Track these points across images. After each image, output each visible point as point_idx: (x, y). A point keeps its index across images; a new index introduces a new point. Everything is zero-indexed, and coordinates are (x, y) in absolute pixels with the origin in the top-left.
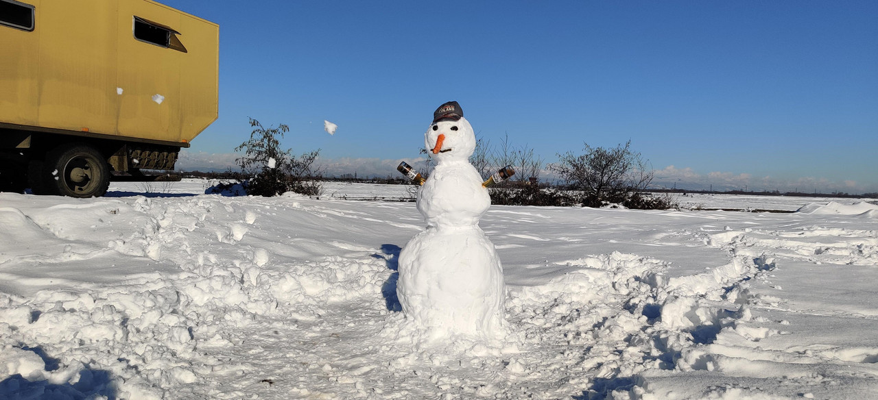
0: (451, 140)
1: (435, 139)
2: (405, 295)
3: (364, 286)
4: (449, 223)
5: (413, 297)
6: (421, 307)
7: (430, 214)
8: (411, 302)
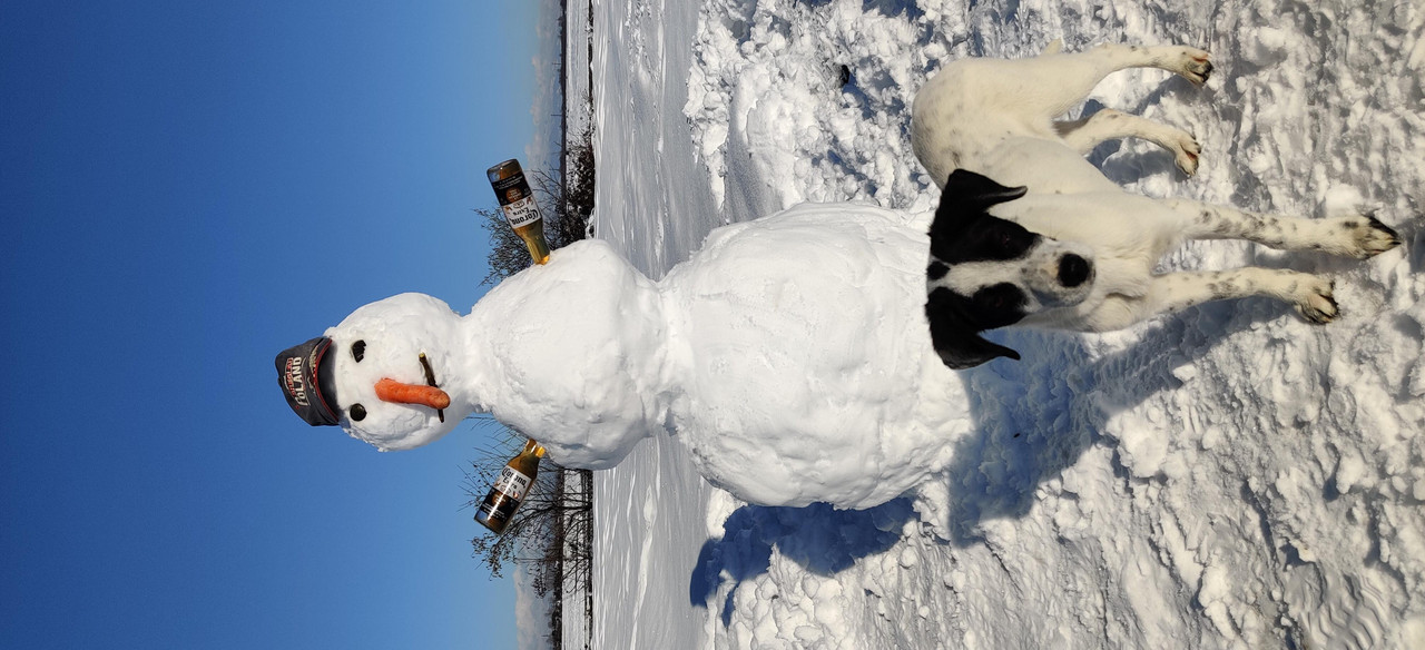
0: (394, 358)
1: (393, 410)
2: (879, 478)
3: (822, 626)
4: (658, 355)
5: (885, 449)
6: (914, 423)
7: (631, 414)
8: (898, 458)
